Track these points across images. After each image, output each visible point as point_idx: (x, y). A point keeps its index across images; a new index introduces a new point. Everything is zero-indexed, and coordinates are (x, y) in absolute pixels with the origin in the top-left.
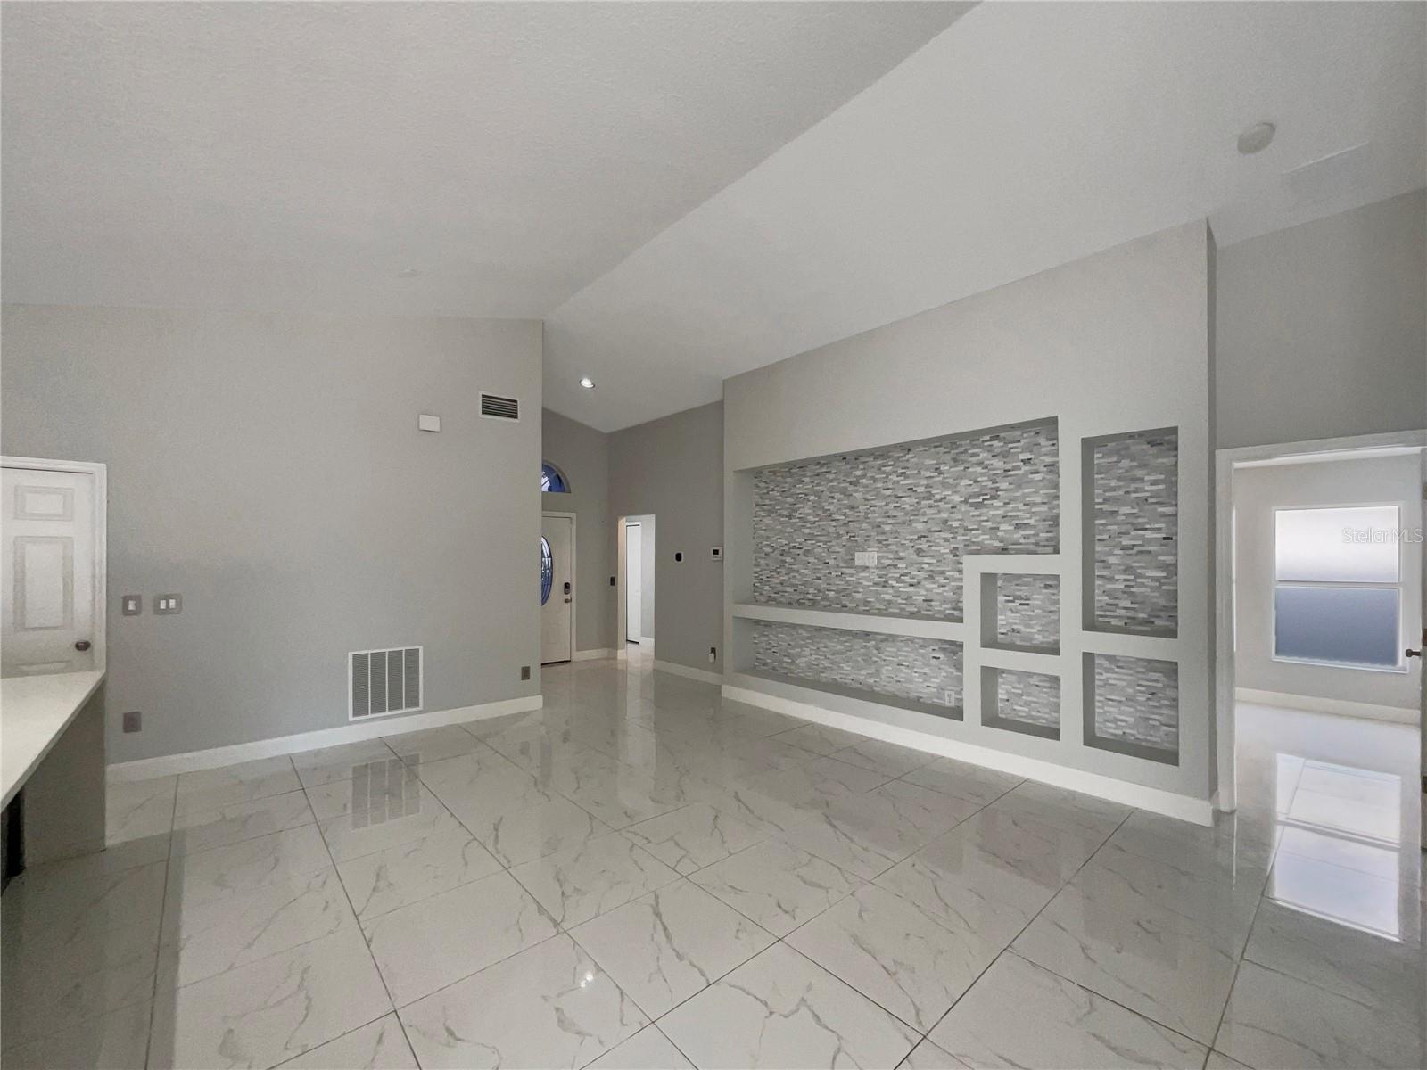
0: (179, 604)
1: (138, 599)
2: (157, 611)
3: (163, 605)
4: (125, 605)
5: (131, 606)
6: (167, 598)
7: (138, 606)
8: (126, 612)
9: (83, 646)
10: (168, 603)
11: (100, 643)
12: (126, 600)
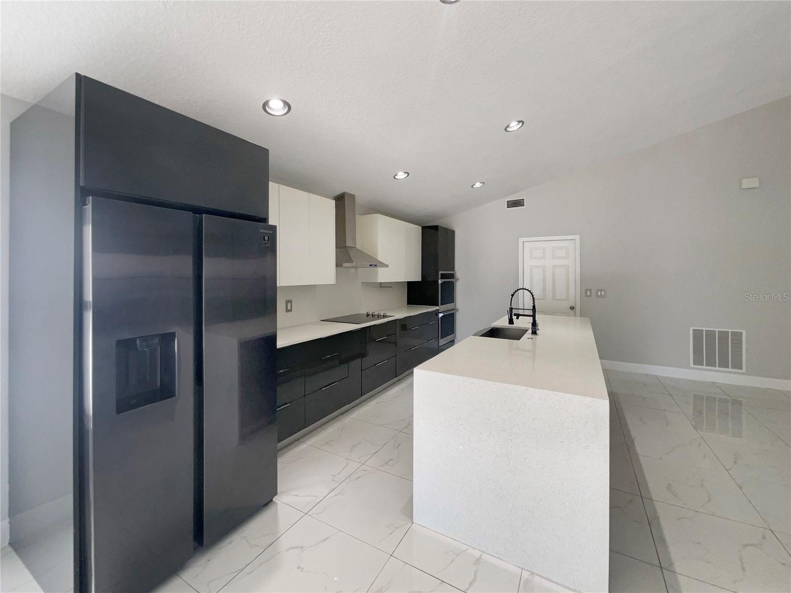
0: (605, 293)
1: (590, 290)
2: (598, 296)
3: (599, 293)
4: (586, 293)
5: (588, 294)
6: (601, 291)
7: (591, 293)
8: (586, 296)
9: (572, 308)
10: (601, 293)
11: (578, 308)
12: (586, 290)
